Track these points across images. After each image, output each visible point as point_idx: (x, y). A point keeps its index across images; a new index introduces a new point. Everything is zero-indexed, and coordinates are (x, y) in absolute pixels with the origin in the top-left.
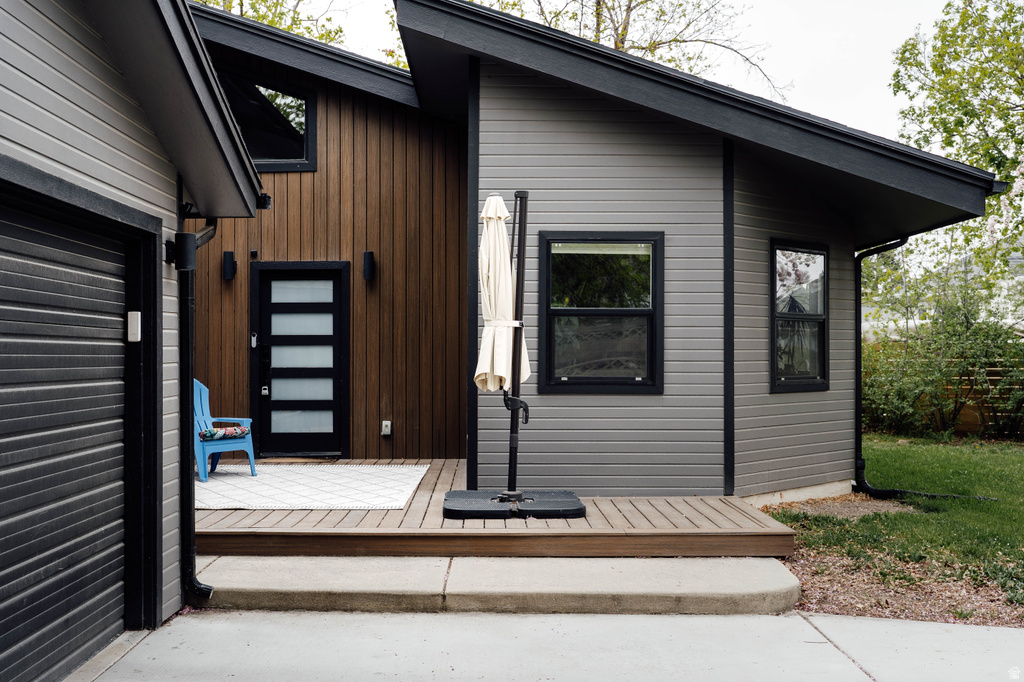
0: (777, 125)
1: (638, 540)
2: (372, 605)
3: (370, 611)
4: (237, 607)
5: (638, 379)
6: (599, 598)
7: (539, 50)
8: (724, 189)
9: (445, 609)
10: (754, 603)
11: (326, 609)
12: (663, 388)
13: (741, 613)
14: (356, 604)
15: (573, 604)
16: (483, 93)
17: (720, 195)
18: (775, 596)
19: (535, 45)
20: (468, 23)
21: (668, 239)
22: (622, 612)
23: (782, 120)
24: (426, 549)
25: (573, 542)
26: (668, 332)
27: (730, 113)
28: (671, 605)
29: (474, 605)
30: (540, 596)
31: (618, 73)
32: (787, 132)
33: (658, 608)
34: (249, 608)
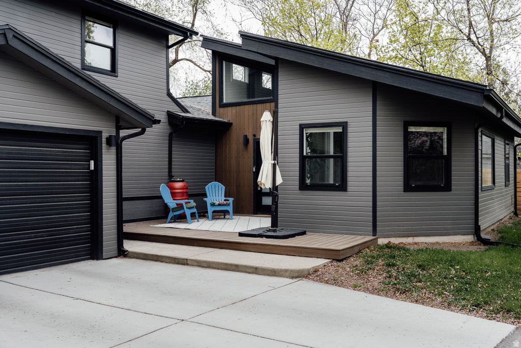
0: (383, 72)
1: (282, 248)
2: (168, 261)
3: (167, 263)
4: (134, 257)
5: (337, 184)
6: (231, 265)
7: (290, 52)
8: (373, 101)
9: (187, 264)
10: (282, 273)
11: (156, 261)
12: (347, 188)
13: (277, 276)
14: (164, 260)
15: (224, 267)
16: (280, 70)
17: (371, 104)
18: (292, 271)
19: (288, 50)
20: (265, 44)
21: (349, 125)
22: (238, 271)
23: (385, 70)
24: (215, 246)
25: (261, 247)
26: (349, 164)
27: (363, 69)
28: (254, 270)
29: (195, 264)
30: (214, 263)
31: (318, 57)
32: (388, 75)
33: (250, 271)
34: (137, 258)
